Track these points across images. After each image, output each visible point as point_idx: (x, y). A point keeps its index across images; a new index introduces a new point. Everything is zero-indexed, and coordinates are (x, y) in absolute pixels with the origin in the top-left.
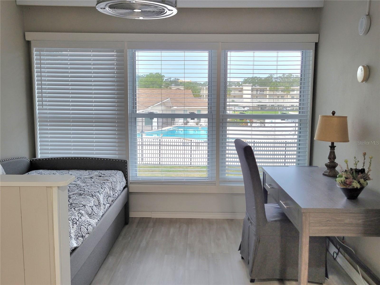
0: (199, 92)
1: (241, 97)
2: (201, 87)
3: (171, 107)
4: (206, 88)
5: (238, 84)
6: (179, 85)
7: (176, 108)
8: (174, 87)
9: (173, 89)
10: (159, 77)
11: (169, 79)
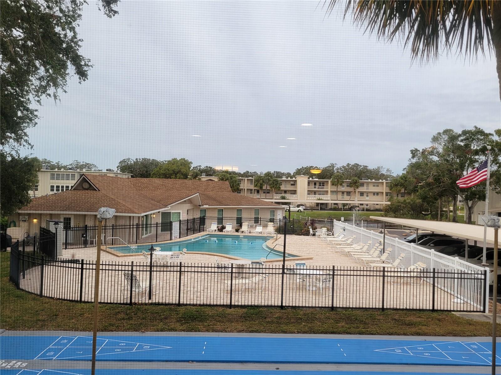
0: (239, 184)
1: (294, 192)
2: (240, 178)
3: (200, 206)
4: (247, 179)
5: (288, 175)
6: (211, 175)
7: (207, 206)
8: (204, 178)
9: (203, 179)
10: (185, 163)
11: (198, 167)
